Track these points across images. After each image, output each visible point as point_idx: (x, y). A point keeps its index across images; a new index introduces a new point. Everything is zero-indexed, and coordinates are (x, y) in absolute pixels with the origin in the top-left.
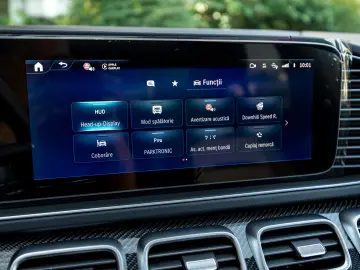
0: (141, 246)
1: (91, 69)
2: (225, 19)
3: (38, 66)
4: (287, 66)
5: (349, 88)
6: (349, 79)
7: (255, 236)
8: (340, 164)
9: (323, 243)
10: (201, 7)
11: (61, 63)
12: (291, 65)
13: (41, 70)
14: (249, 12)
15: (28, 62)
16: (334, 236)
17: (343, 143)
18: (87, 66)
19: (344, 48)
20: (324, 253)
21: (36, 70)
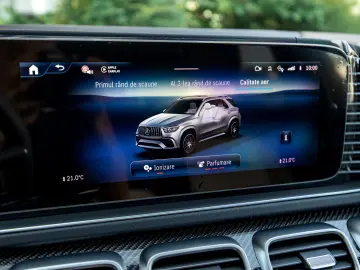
0: (144, 259)
1: (89, 72)
2: (216, 18)
3: (34, 69)
4: (293, 69)
5: (355, 91)
6: (355, 82)
7: (262, 247)
8: (346, 169)
9: (333, 254)
10: (192, 6)
11: (58, 66)
12: (297, 68)
13: (37, 73)
14: (240, 11)
15: (22, 64)
16: (343, 246)
17: (349, 148)
18: (85, 69)
19: (350, 50)
20: (334, 264)
21: (31, 73)
